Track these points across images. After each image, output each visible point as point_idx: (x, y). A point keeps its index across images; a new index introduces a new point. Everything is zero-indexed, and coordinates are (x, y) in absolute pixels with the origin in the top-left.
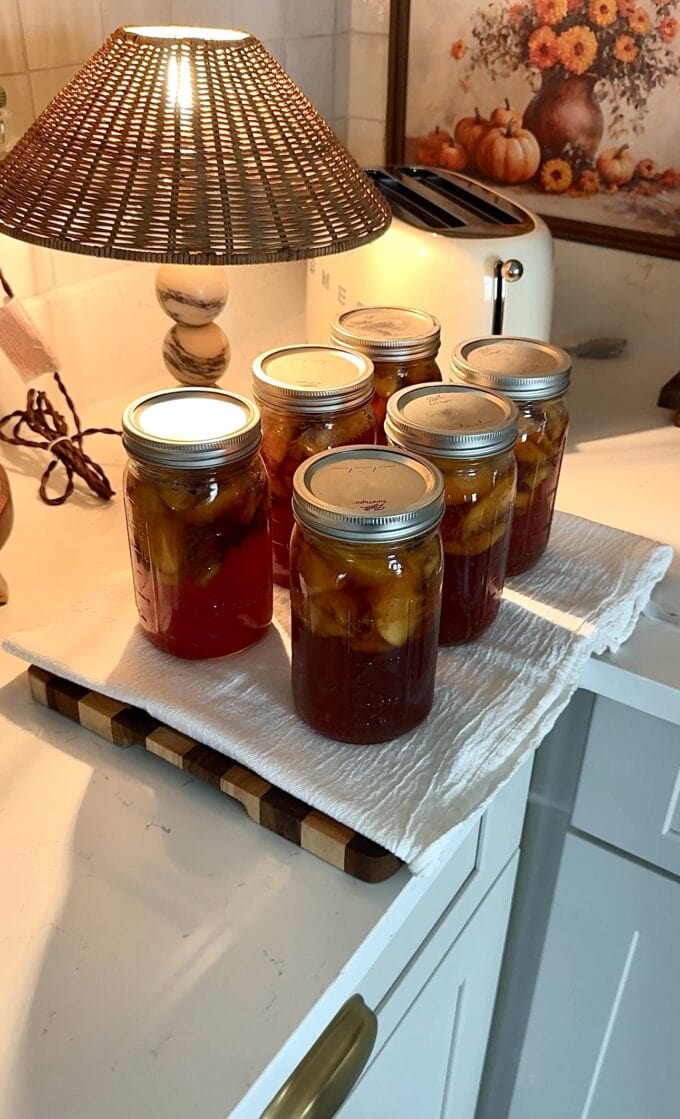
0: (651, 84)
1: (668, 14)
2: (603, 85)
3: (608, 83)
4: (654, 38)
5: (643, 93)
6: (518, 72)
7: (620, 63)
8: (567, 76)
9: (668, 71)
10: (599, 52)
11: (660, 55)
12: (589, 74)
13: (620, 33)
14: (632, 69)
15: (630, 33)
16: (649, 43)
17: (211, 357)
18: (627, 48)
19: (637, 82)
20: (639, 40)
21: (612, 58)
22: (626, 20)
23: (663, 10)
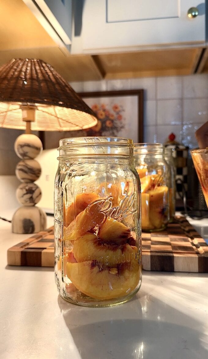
0: (118, 131)
2: (104, 134)
3: (106, 133)
5: (116, 134)
7: (108, 127)
9: (122, 128)
10: (102, 126)
11: (119, 124)
12: (100, 131)
13: (107, 120)
14: (112, 128)
15: (110, 120)
16: (115, 121)
17: (38, 168)
18: (110, 124)
19: (114, 131)
20: (112, 121)
21: (106, 126)
22: (107, 117)
23: (118, 113)
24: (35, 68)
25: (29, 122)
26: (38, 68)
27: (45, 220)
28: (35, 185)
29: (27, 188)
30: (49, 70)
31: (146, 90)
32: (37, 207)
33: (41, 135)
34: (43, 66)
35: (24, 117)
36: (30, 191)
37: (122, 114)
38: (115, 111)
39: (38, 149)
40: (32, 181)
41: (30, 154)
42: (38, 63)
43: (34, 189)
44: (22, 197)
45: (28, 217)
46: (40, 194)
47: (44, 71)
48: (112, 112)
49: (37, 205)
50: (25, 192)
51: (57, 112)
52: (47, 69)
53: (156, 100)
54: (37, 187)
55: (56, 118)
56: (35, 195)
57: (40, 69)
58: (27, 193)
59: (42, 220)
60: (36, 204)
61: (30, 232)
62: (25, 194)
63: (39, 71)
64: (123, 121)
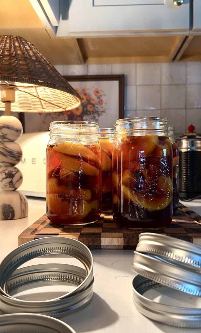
0: (99, 115)
1: (100, 98)
2: (86, 117)
3: (87, 117)
4: (98, 104)
5: (97, 118)
6: (60, 117)
7: (89, 111)
8: (75, 116)
9: (103, 112)
10: (83, 109)
11: (100, 108)
12: (81, 115)
13: (88, 104)
14: (93, 112)
15: (91, 104)
16: (96, 106)
17: (19, 151)
18: (91, 107)
19: (95, 115)
20: (93, 105)
21: (87, 110)
22: (89, 101)
23: (99, 98)
24: (14, 45)
25: (8, 102)
26: (17, 45)
27: (26, 204)
28: (16, 168)
29: (7, 172)
30: (30, 47)
31: (127, 76)
32: (18, 192)
33: (21, 116)
34: (23, 44)
35: (3, 97)
36: (10, 175)
37: (103, 98)
38: (96, 95)
39: (18, 131)
40: (13, 165)
41: (10, 137)
42: (17, 40)
43: (14, 173)
44: (2, 181)
45: (7, 203)
46: (21, 178)
47: (23, 49)
48: (93, 96)
49: (17, 190)
50: (4, 176)
51: (39, 93)
52: (27, 46)
53: (136, 86)
54: (18, 171)
55: (38, 99)
56: (15, 179)
57: (20, 47)
58: (6, 178)
59: (23, 205)
60: (16, 188)
61: (9, 218)
62: (4, 179)
63: (18, 48)
64: (104, 105)
